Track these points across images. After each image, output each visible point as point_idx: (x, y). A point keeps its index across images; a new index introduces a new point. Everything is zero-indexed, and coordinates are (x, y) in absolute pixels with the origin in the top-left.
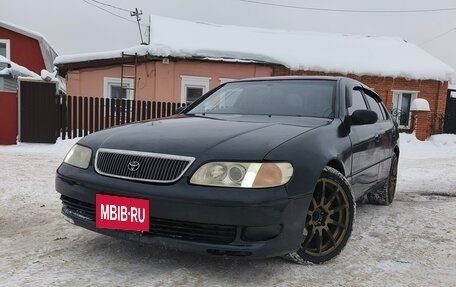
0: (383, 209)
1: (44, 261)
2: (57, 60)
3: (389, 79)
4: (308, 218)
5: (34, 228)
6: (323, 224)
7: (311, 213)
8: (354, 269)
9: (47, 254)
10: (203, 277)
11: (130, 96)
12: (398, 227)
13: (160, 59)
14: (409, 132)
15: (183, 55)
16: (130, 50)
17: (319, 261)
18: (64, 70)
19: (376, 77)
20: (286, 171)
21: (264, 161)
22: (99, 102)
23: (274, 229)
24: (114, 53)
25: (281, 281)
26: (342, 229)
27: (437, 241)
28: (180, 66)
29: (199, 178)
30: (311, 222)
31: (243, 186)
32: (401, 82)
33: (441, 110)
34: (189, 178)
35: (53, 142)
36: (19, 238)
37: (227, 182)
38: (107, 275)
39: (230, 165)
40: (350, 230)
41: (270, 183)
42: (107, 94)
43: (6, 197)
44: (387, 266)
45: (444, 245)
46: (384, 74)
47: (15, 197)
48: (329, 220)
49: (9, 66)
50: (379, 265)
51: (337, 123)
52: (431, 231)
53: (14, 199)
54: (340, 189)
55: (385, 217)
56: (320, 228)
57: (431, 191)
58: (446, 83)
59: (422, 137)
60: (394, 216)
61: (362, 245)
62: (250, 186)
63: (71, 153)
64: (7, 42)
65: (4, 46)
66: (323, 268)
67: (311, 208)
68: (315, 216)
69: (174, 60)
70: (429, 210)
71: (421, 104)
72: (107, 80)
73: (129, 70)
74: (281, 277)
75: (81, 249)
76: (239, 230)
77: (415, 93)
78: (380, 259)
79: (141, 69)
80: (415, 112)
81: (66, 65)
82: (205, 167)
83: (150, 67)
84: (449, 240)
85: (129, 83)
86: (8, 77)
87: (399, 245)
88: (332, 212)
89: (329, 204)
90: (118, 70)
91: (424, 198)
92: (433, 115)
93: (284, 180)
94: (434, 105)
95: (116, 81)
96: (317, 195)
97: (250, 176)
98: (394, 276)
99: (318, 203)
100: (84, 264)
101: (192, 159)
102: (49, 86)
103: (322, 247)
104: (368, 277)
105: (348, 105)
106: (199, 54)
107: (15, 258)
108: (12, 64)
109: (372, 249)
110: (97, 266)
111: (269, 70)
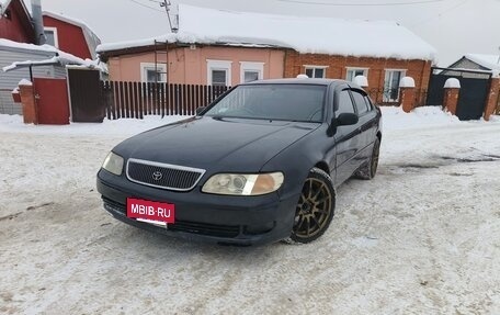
0: (366, 184)
1: (92, 249)
2: (100, 48)
3: (382, 60)
4: (298, 209)
5: (85, 213)
6: (311, 212)
7: (301, 206)
8: (333, 247)
9: (94, 242)
10: (216, 261)
11: (164, 80)
12: (374, 203)
13: (187, 45)
14: (398, 105)
15: (208, 42)
16: (162, 39)
17: (306, 241)
18: (106, 56)
19: (371, 58)
20: (278, 179)
21: (260, 173)
22: (136, 85)
23: (269, 225)
24: (148, 41)
25: (275, 263)
26: (325, 215)
27: (402, 217)
28: (206, 51)
29: (209, 187)
30: (301, 212)
31: (244, 194)
32: (393, 62)
33: (425, 86)
34: (201, 187)
35: (101, 121)
36: (73, 223)
37: (232, 190)
38: (141, 262)
39: (233, 176)
40: (332, 215)
41: (266, 189)
42: (144, 79)
43: (61, 182)
44: (360, 242)
45: (407, 220)
46: (379, 56)
47: (68, 183)
48: (315, 210)
49: (57, 55)
50: (353, 242)
51: (325, 127)
52: (400, 206)
53: (68, 184)
54: (324, 184)
55: (366, 193)
56: (308, 216)
57: (408, 163)
58: (430, 62)
59: (407, 110)
60: (372, 192)
61: (343, 223)
62: (249, 194)
63: (108, 159)
64: (55, 30)
65: (52, 32)
66: (311, 246)
67: (301, 201)
68: (304, 208)
69: (200, 46)
70: (402, 185)
71: (408, 82)
72: (143, 65)
73: (162, 55)
74: (276, 258)
75: (121, 235)
76: (241, 228)
77: (404, 71)
78: (355, 235)
79: (172, 55)
80: (403, 88)
81: (106, 52)
82: (212, 178)
83: (180, 52)
84: (411, 216)
85: (162, 67)
86: (57, 64)
87: (372, 222)
88: (317, 203)
89: (315, 198)
90: (152, 55)
91: (401, 171)
92: (418, 90)
93: (277, 187)
94: (419, 81)
95: (151, 66)
96: (305, 191)
97: (249, 185)
98: (363, 252)
99: (306, 197)
100: (123, 251)
101: (203, 171)
102: (93, 73)
103: (310, 230)
104: (343, 254)
105: (335, 108)
106: (221, 41)
107: (69, 246)
108: (60, 52)
109: (351, 226)
110: (133, 253)
111: (282, 54)
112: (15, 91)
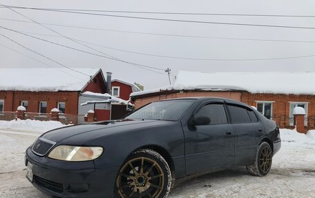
2: (132, 95)
13: (178, 91)
18: (134, 98)
23: (86, 187)
24: (157, 90)
28: (189, 94)
49: (110, 98)
54: (156, 163)
64: (119, 88)
65: (117, 89)
69: (185, 91)
73: (163, 97)
79: (169, 97)
81: (135, 96)
83: (174, 95)
86: (109, 103)
88: (150, 178)
90: (158, 97)
101: (55, 143)
106: (198, 88)
111: (240, 94)
112: (86, 116)
